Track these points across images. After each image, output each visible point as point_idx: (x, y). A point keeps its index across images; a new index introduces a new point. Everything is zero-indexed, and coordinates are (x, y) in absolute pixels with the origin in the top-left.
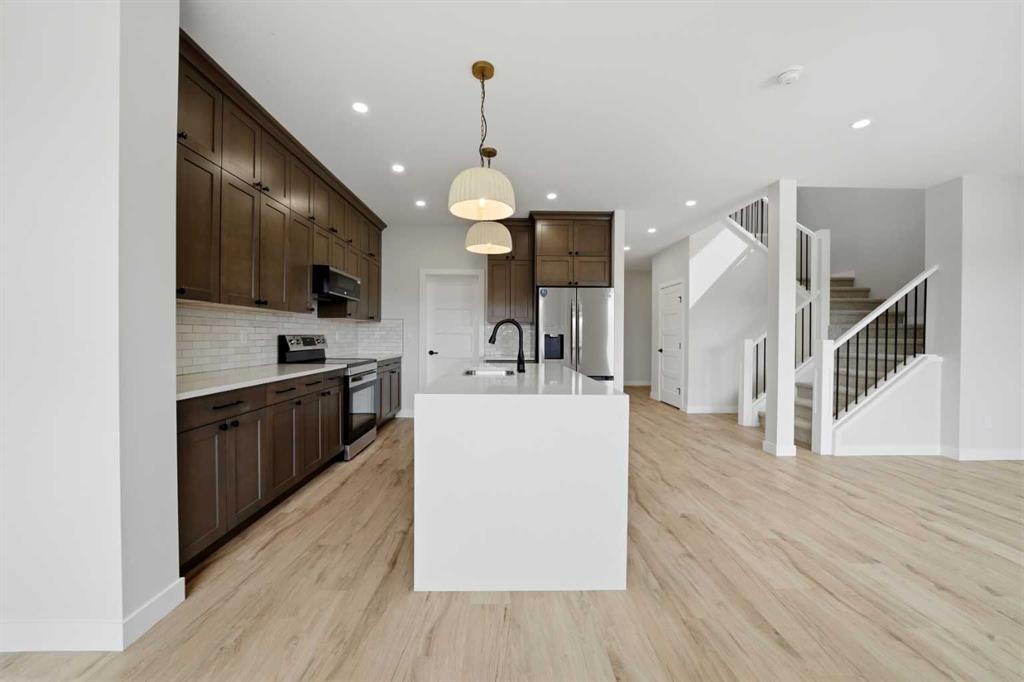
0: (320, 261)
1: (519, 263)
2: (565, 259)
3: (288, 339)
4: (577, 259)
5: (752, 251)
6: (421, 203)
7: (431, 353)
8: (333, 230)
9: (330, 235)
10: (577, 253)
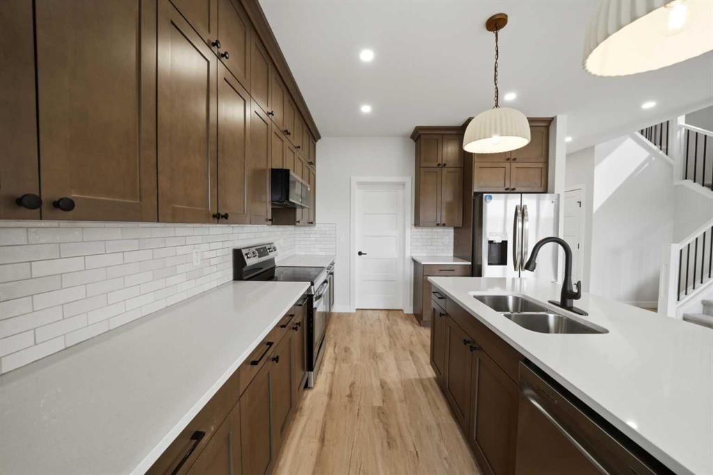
0: (277, 165)
1: (451, 169)
2: (503, 165)
3: (244, 252)
4: (514, 165)
5: (654, 158)
6: (366, 109)
7: (360, 253)
8: (287, 132)
9: (283, 137)
10: (515, 159)
